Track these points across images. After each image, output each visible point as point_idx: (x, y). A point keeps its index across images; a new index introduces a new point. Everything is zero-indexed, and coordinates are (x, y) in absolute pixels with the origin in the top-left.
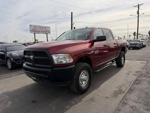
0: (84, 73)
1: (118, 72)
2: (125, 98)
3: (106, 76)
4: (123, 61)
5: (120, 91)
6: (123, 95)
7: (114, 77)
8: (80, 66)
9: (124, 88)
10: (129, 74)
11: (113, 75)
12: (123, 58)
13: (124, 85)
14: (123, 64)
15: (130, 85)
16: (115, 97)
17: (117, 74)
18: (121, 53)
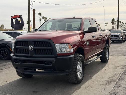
0: (79, 63)
1: (104, 67)
2: (117, 84)
3: (94, 70)
4: (107, 56)
5: (112, 81)
6: (116, 82)
7: (102, 71)
8: (78, 56)
9: (114, 78)
10: (116, 68)
11: (100, 70)
12: (107, 52)
13: (114, 76)
14: (108, 59)
15: (119, 76)
16: (109, 84)
17: (104, 69)
18: (106, 46)
